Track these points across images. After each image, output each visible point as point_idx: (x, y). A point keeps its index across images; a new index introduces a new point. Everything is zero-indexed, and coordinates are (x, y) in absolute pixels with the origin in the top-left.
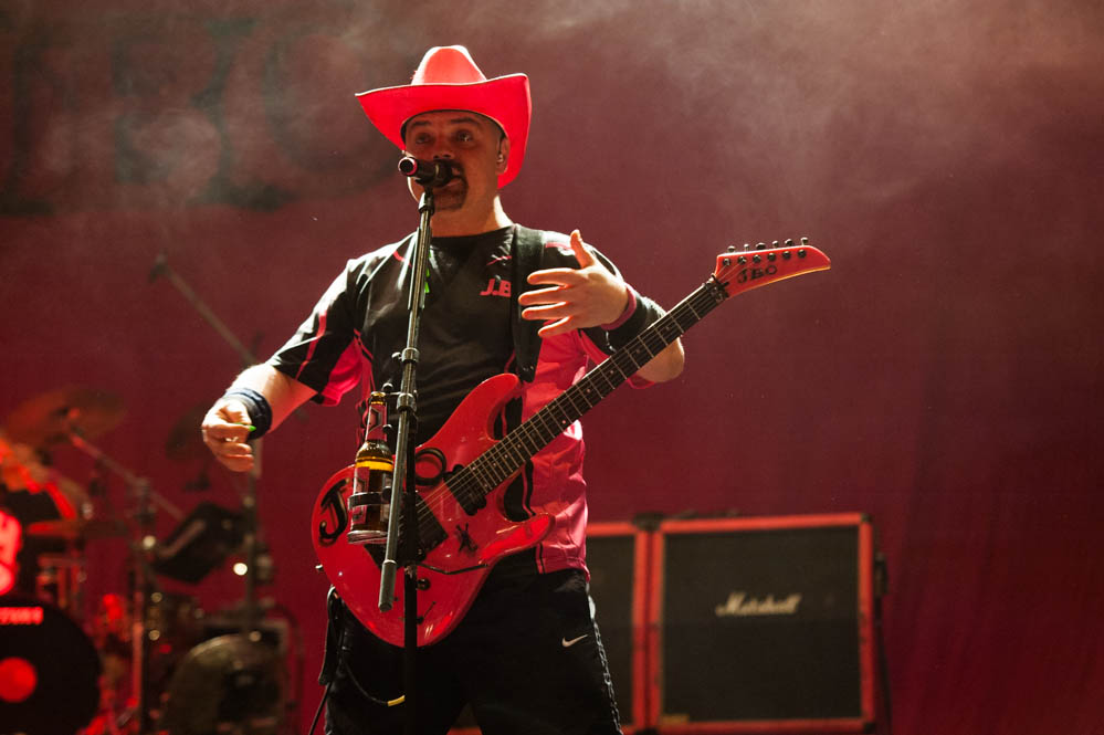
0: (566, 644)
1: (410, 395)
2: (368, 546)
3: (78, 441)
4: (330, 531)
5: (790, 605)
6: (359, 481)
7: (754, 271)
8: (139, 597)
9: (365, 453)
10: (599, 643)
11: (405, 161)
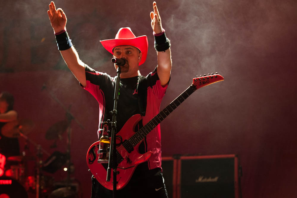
0: (156, 190)
1: (115, 123)
2: (103, 164)
3: (22, 135)
4: (92, 160)
5: (216, 179)
6: (101, 146)
7: (203, 82)
8: (38, 177)
9: (102, 139)
10: (165, 190)
11: (113, 59)
